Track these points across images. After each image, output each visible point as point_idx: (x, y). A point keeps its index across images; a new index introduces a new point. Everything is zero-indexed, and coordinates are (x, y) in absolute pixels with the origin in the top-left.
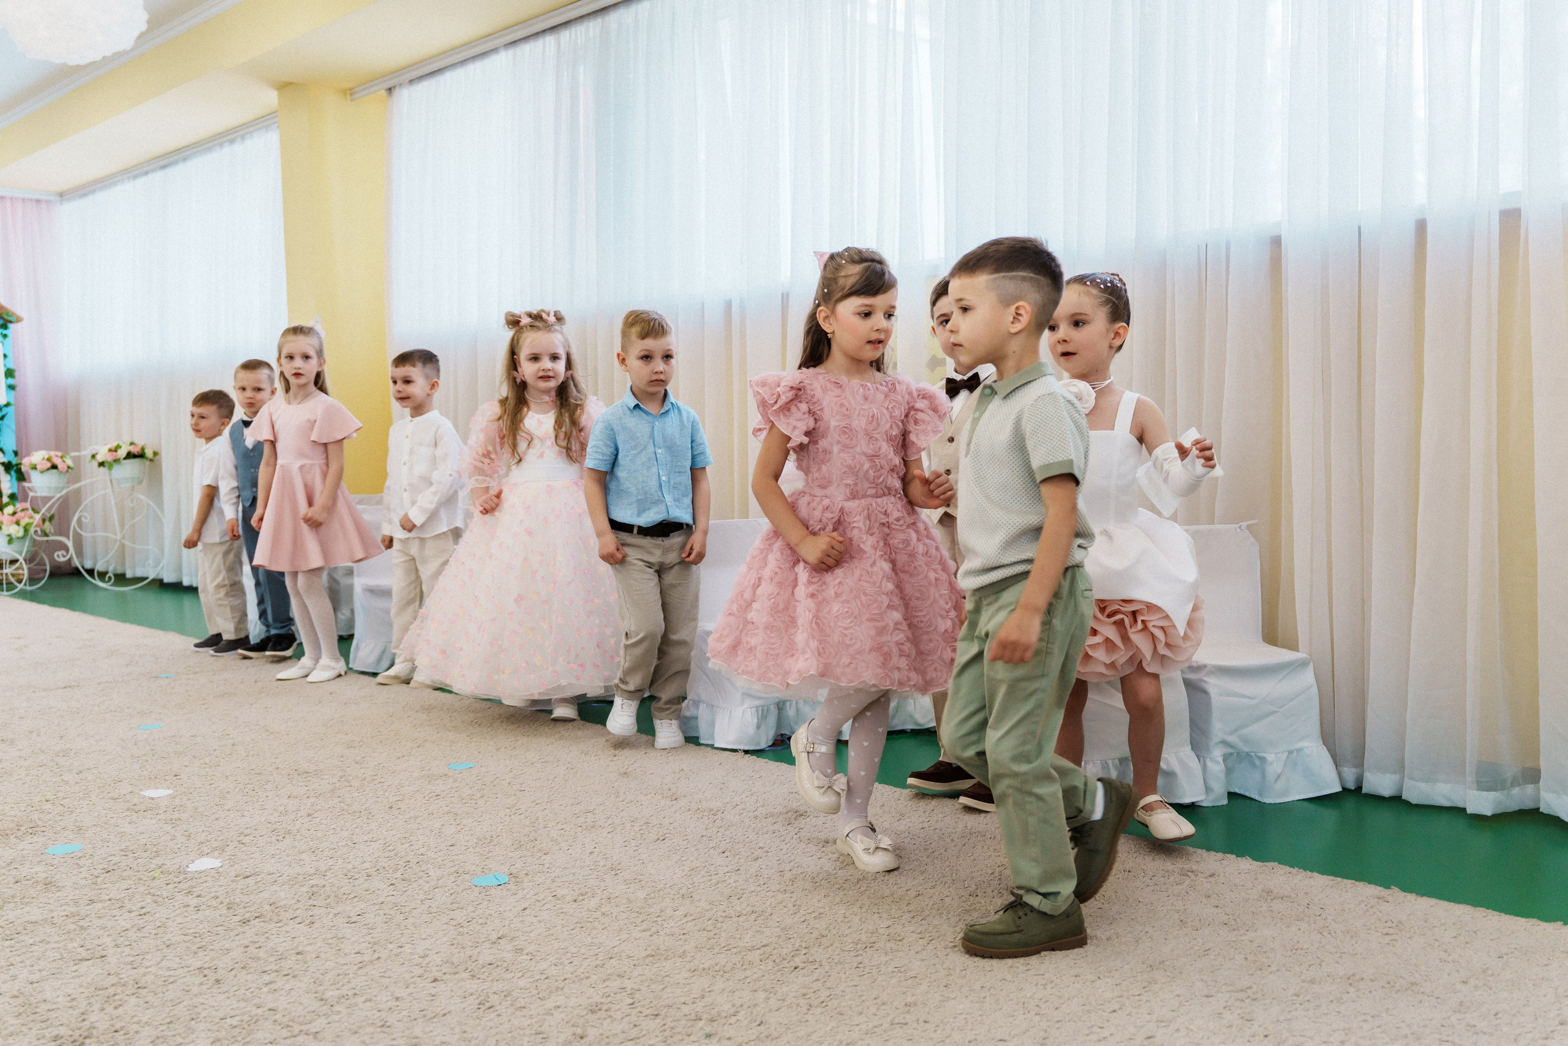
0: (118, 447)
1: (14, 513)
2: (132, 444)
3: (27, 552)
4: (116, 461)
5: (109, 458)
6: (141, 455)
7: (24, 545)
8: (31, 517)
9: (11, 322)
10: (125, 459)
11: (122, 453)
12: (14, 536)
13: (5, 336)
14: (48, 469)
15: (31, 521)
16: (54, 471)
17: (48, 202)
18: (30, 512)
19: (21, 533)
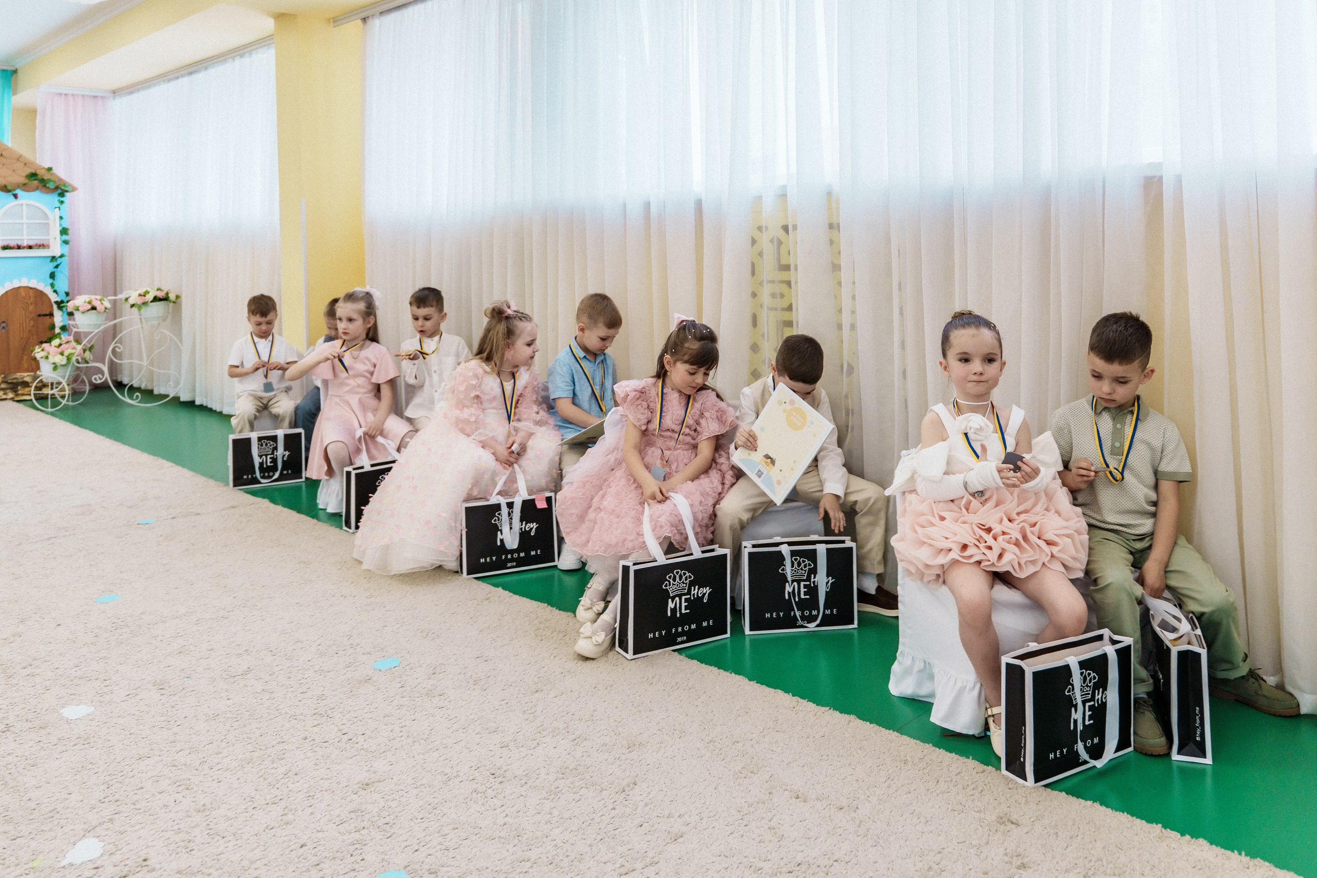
0: (147, 292)
1: (60, 345)
2: (159, 289)
3: (69, 376)
4: (145, 303)
5: (139, 301)
6: (166, 299)
7: (66, 372)
8: (74, 348)
9: (67, 191)
10: (152, 302)
11: (150, 297)
12: (58, 364)
13: (62, 202)
14: (89, 310)
15: (73, 351)
16: (94, 311)
17: (102, 97)
18: (74, 344)
19: (64, 362)
